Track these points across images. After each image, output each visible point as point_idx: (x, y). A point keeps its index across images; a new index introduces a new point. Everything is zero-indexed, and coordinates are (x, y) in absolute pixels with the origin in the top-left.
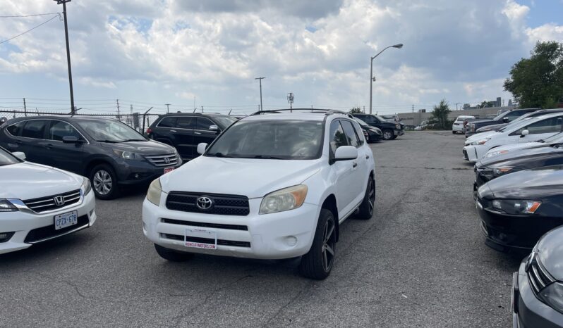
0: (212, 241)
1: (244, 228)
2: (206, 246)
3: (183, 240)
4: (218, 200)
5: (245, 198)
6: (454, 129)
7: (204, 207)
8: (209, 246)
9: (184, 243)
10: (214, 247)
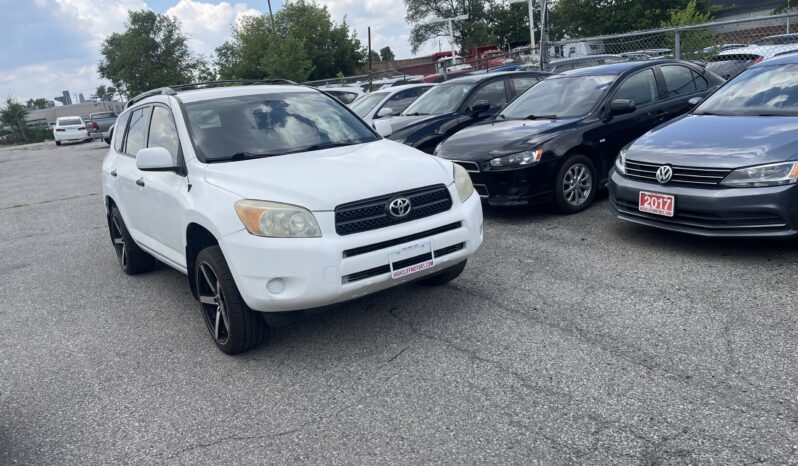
0: (426, 257)
1: (456, 225)
2: (421, 267)
3: (389, 270)
4: (415, 198)
5: (442, 186)
6: (57, 138)
7: (401, 214)
8: (425, 265)
9: (393, 273)
10: (432, 263)
